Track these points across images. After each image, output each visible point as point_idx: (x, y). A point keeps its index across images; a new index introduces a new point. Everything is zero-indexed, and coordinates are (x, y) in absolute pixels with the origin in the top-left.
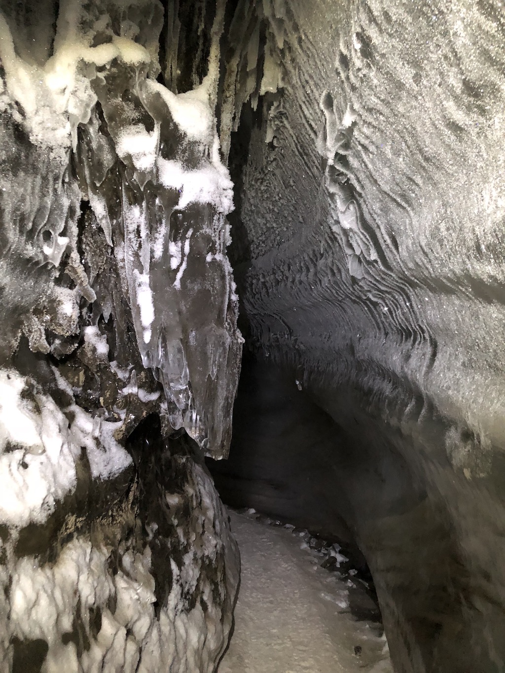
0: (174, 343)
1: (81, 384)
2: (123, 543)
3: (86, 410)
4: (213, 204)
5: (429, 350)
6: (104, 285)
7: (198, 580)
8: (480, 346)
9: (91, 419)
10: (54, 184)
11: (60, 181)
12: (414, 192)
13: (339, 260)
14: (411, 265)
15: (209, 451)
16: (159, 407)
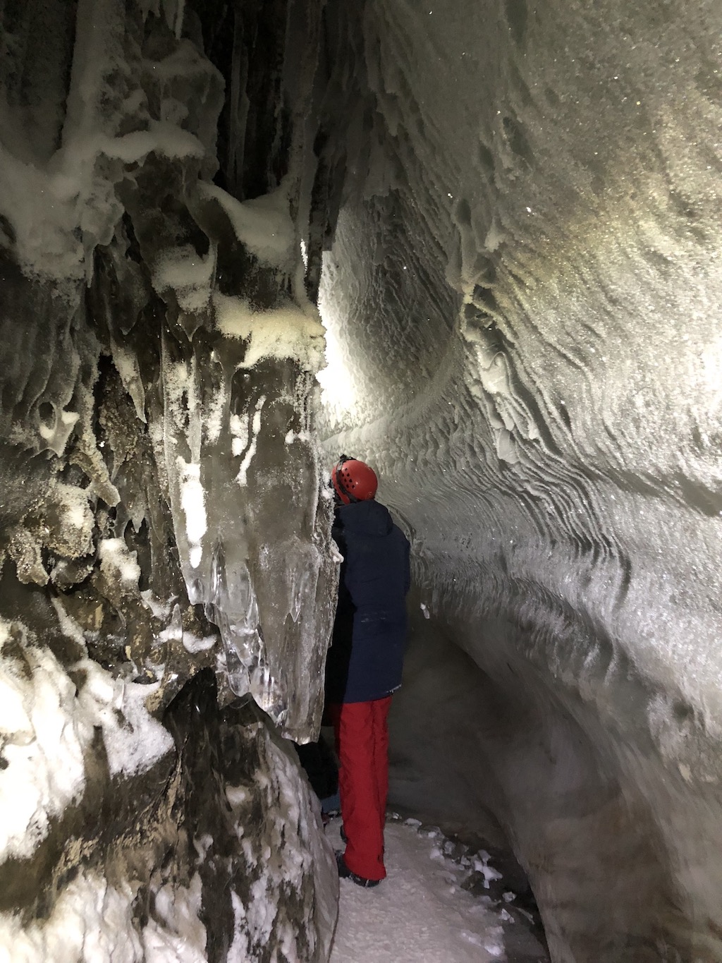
0: (236, 568)
1: (97, 626)
2: (158, 874)
3: (105, 664)
4: (296, 359)
5: (619, 573)
6: (133, 476)
7: (274, 923)
8: (699, 575)
9: (112, 682)
10: (58, 334)
11: (67, 330)
12: (593, 346)
13: (481, 435)
14: (590, 450)
15: (289, 730)
16: (215, 659)
